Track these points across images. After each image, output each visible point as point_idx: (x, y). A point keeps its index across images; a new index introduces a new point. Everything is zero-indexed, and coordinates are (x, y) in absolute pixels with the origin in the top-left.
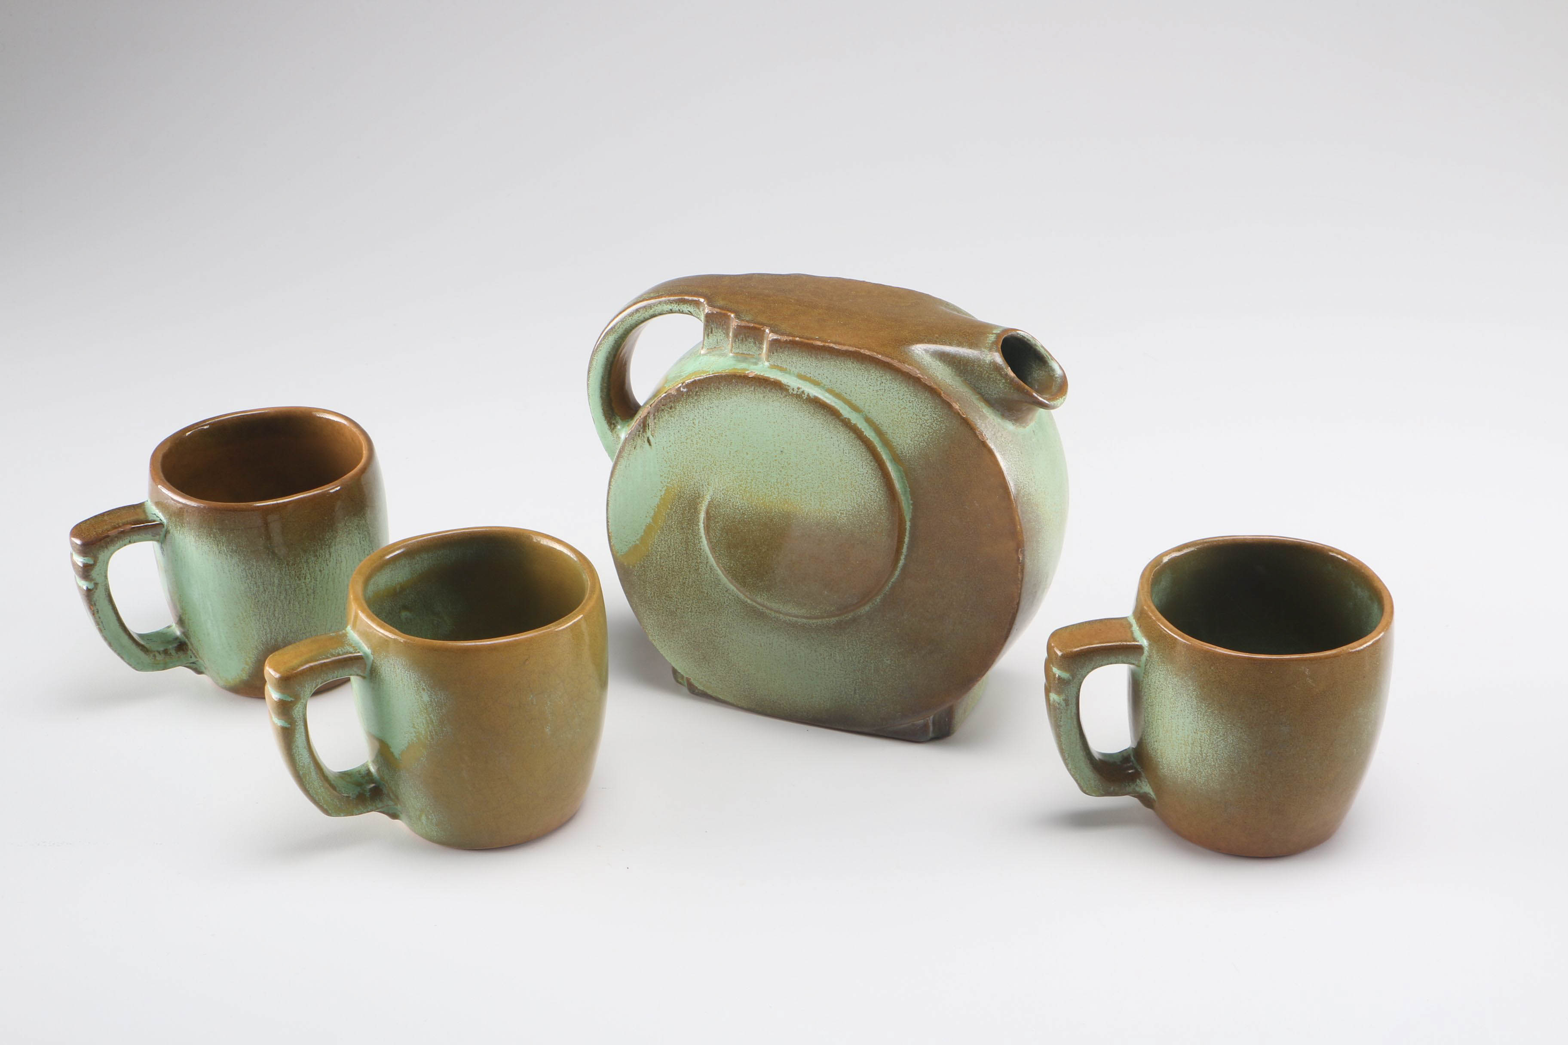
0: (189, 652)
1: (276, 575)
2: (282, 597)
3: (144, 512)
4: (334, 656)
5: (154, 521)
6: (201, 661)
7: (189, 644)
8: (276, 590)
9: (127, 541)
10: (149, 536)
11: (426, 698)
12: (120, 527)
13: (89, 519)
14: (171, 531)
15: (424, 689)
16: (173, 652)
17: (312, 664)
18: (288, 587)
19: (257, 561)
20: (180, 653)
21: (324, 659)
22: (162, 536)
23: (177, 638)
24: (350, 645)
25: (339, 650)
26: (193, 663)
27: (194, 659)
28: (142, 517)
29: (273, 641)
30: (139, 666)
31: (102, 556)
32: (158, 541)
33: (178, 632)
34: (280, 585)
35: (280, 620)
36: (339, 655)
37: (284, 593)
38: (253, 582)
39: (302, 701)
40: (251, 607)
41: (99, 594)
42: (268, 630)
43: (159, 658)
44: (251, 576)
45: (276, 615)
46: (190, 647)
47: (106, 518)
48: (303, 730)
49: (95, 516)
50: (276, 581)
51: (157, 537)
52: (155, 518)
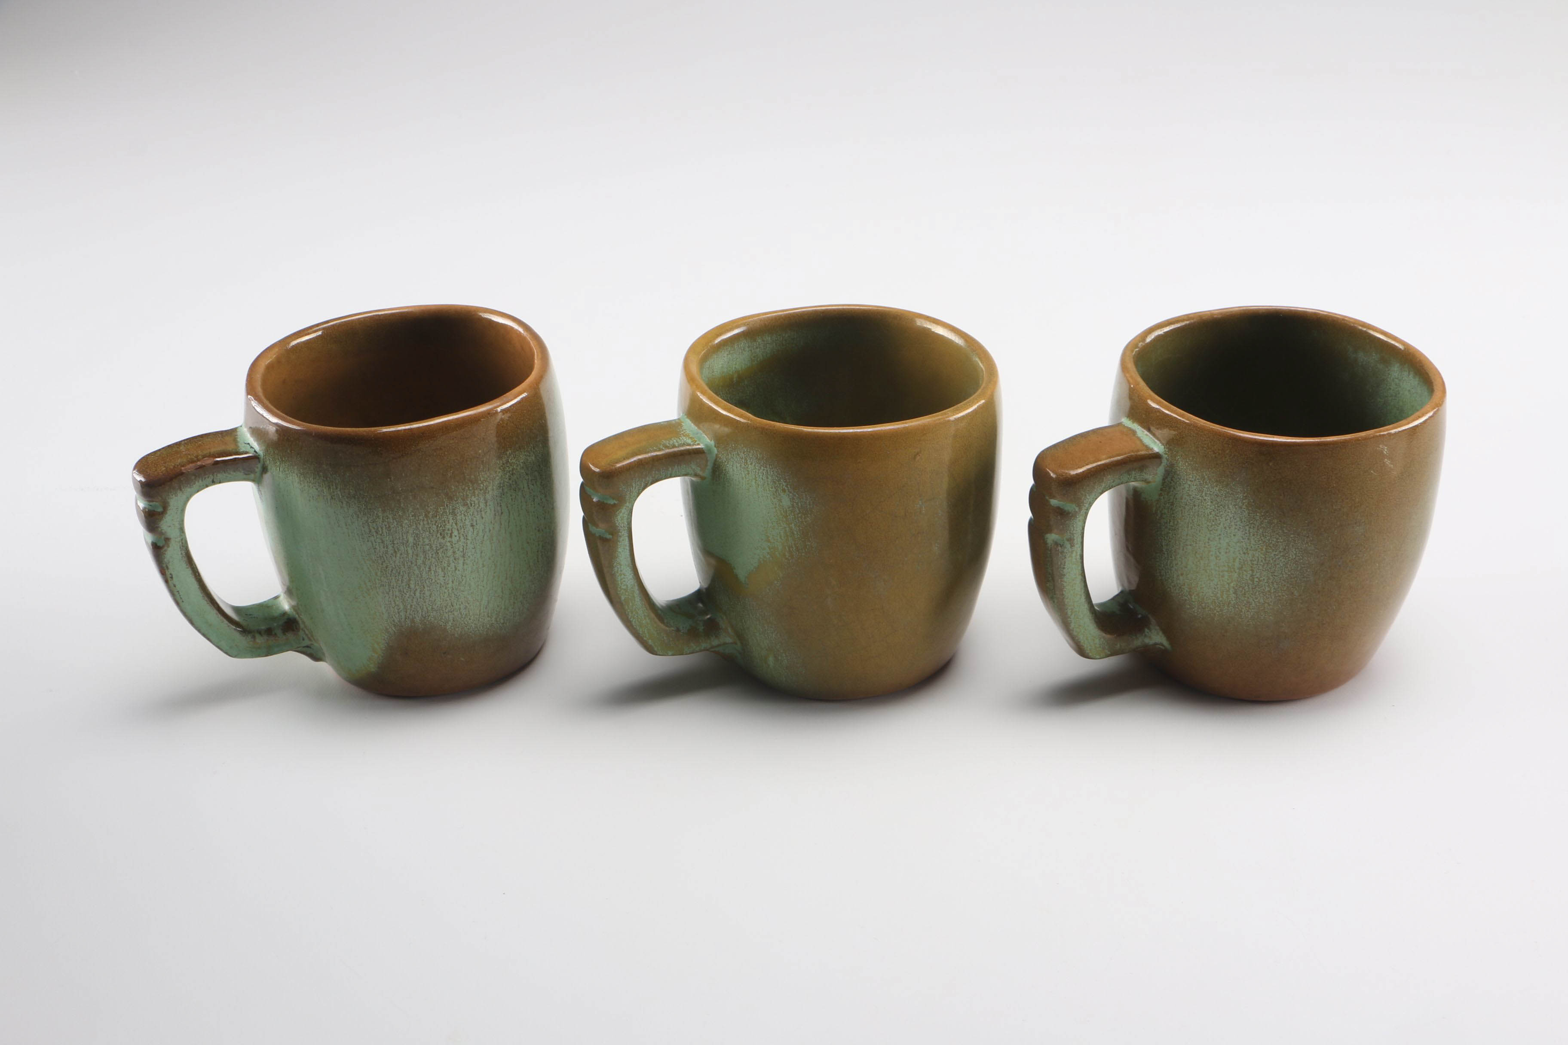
0: (301, 633)
1: (411, 531)
2: (420, 562)
3: (235, 441)
4: (667, 447)
5: (246, 453)
6: (316, 644)
7: (300, 622)
8: (410, 552)
9: (210, 480)
10: (240, 474)
11: (786, 502)
12: (198, 460)
13: (159, 450)
14: (269, 467)
15: (784, 491)
16: (279, 632)
17: (640, 457)
18: (428, 547)
19: (384, 511)
20: (290, 635)
21: (655, 451)
22: (258, 474)
23: (285, 614)
24: (687, 436)
25: (674, 441)
26: (307, 647)
27: (307, 642)
28: (230, 447)
29: (408, 622)
30: (231, 651)
31: (174, 501)
32: (253, 481)
33: (286, 605)
34: (415, 545)
35: (418, 594)
36: (674, 446)
37: (422, 555)
38: (379, 540)
39: (628, 504)
40: (376, 574)
41: (172, 553)
42: (402, 607)
43: (260, 640)
44: (377, 533)
45: (412, 586)
46: (302, 626)
47: (182, 448)
48: (627, 542)
49: (169, 446)
50: (411, 540)
51: (252, 476)
52: (248, 449)
